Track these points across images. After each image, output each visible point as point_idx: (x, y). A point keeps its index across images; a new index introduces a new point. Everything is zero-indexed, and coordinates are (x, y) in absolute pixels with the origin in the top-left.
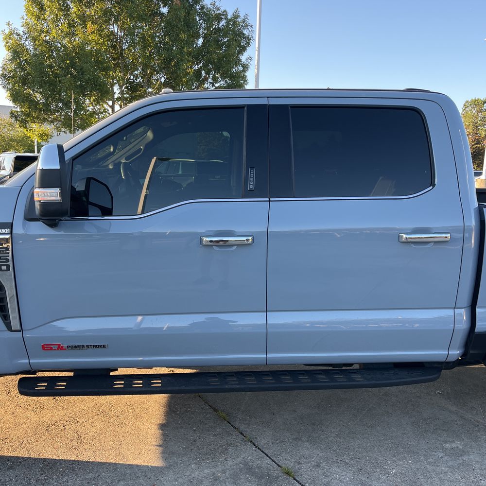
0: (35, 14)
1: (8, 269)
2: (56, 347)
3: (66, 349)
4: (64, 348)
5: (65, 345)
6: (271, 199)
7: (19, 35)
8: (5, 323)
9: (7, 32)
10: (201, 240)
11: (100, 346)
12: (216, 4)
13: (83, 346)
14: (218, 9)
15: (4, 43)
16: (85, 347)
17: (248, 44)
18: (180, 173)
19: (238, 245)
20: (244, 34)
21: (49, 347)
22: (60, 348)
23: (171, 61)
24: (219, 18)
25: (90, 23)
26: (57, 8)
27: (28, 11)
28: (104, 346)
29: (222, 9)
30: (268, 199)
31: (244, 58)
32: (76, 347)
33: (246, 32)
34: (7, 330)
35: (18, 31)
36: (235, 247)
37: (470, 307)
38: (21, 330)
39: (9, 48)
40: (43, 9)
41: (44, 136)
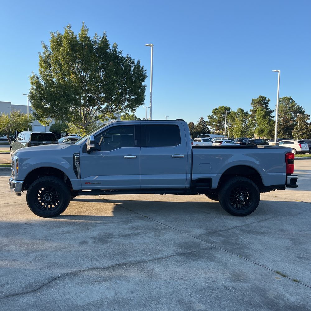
0: (45, 67)
1: (78, 164)
7: (37, 77)
8: (77, 177)
9: (32, 76)
10: (124, 157)
13: (95, 183)
15: (30, 81)
18: (112, 141)
21: (87, 183)
22: (90, 183)
25: (72, 74)
27: (41, 65)
28: (100, 183)
30: (140, 147)
32: (93, 183)
33: (144, 73)
34: (77, 179)
35: (37, 76)
37: (191, 174)
38: (80, 179)
39: (33, 83)
40: (49, 65)
41: (47, 123)
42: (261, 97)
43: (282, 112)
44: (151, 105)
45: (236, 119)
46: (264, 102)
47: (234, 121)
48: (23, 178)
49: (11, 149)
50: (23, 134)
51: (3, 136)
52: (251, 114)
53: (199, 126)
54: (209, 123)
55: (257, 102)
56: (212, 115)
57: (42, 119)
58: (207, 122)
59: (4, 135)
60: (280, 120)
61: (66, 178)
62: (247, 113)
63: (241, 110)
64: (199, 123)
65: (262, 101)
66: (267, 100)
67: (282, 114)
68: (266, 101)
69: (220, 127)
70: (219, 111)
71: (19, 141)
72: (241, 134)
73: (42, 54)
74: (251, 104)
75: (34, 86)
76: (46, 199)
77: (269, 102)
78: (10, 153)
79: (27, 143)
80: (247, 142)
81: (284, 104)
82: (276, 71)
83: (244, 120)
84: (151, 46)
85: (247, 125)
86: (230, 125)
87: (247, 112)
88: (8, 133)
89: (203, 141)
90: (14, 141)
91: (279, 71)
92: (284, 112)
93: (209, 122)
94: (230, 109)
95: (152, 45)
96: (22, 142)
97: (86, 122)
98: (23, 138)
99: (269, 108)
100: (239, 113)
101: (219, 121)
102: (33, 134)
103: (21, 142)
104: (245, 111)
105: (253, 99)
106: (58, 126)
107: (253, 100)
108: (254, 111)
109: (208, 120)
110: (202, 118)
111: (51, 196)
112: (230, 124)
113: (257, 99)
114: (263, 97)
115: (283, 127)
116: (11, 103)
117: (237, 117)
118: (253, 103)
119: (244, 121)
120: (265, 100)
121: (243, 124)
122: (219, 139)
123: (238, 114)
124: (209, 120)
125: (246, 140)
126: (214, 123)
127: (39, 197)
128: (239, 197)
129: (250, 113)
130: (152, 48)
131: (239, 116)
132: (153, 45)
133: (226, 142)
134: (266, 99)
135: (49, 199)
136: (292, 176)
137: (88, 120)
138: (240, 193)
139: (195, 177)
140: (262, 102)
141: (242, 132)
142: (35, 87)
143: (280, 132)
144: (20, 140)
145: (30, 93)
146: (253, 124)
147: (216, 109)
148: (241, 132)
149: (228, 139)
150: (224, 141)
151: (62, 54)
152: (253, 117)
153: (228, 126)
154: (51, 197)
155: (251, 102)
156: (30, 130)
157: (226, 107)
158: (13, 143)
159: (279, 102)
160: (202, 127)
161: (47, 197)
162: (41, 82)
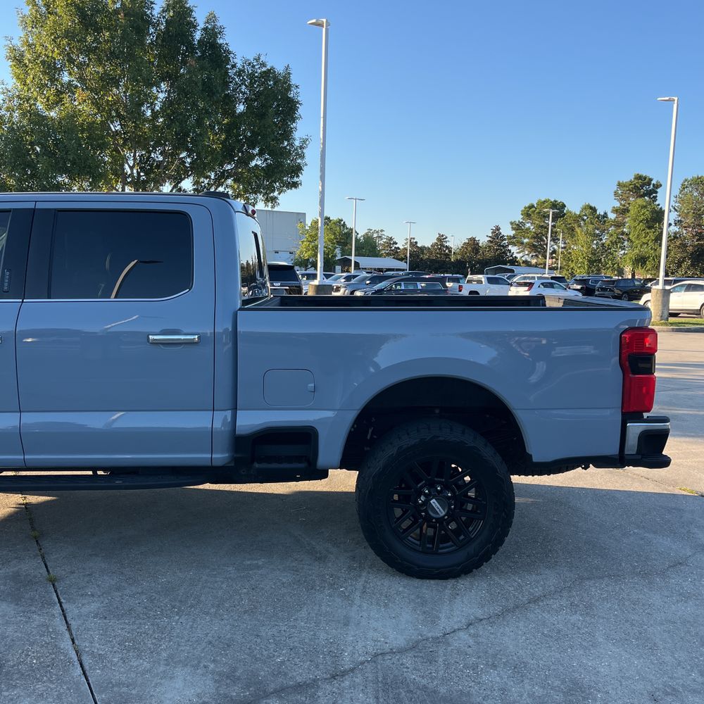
6: (24, 301)
30: (21, 300)
37: (235, 409)
42: (639, 177)
43: (691, 214)
45: (578, 230)
46: (647, 190)
47: (573, 236)
52: (613, 219)
53: (489, 247)
54: (513, 240)
55: (629, 190)
56: (521, 221)
58: (510, 238)
60: (685, 232)
62: (605, 215)
63: (591, 208)
64: (490, 239)
65: (642, 187)
66: (654, 185)
67: (690, 217)
68: (651, 186)
69: (538, 248)
70: (537, 211)
72: (589, 267)
74: (616, 194)
77: (658, 190)
80: (598, 285)
81: (695, 194)
82: (667, 98)
83: (597, 232)
84: (321, 25)
85: (603, 244)
86: (563, 246)
87: (605, 213)
89: (489, 283)
91: (676, 99)
92: (694, 213)
93: (514, 237)
94: (564, 206)
95: (324, 20)
99: (659, 205)
100: (586, 215)
101: (537, 235)
104: (600, 212)
105: (619, 183)
107: (619, 185)
108: (623, 211)
109: (512, 233)
110: (498, 229)
112: (565, 243)
113: (631, 181)
114: (645, 178)
115: (690, 249)
117: (580, 226)
118: (620, 192)
119: (598, 235)
120: (649, 185)
121: (595, 242)
122: (529, 278)
123: (584, 220)
124: (514, 232)
125: (596, 282)
126: (526, 241)
128: (427, 503)
129: (612, 216)
130: (324, 30)
131: (585, 224)
132: (327, 22)
133: (542, 284)
134: (652, 182)
136: (650, 420)
138: (431, 485)
139: (251, 420)
140: (644, 188)
141: (591, 262)
143: (683, 261)
146: (618, 242)
147: (532, 206)
148: (589, 261)
149: (552, 278)
150: (537, 282)
152: (619, 225)
153: (559, 247)
155: (615, 188)
157: (556, 201)
159: (684, 189)
160: (497, 250)
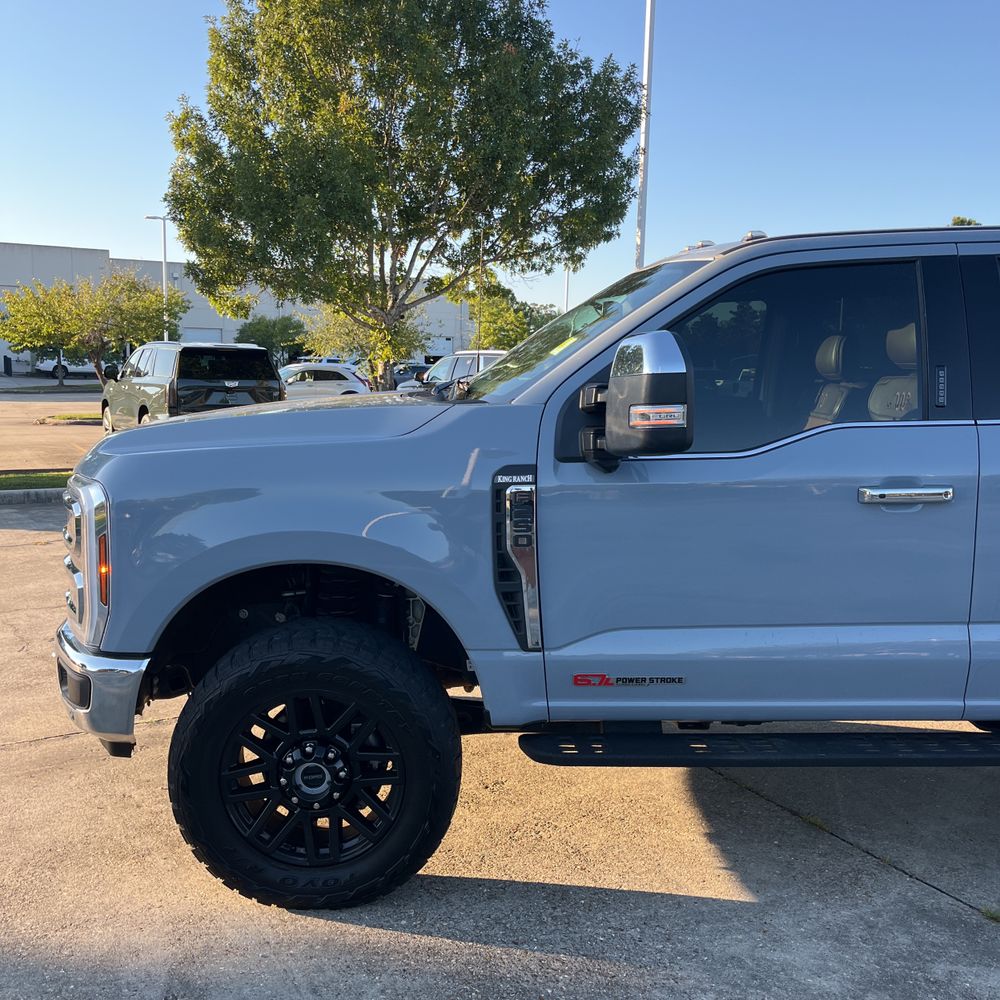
0: (231, 78)
1: (529, 543)
2: (596, 680)
3: (612, 684)
4: (610, 682)
5: (613, 677)
6: (979, 422)
7: (201, 119)
8: (516, 636)
9: (179, 113)
10: (860, 494)
11: (673, 680)
12: (569, 47)
13: (644, 680)
14: (573, 55)
15: (172, 135)
16: (648, 681)
17: (636, 121)
19: (925, 503)
20: (628, 104)
21: (585, 680)
22: (604, 681)
23: (495, 160)
24: (575, 73)
25: (345, 94)
26: (281, 67)
27: (216, 69)
28: (680, 680)
29: (581, 57)
30: (973, 422)
31: (626, 150)
32: (631, 680)
33: (632, 99)
34: (518, 647)
35: (199, 113)
36: (920, 506)
38: (542, 649)
39: (184, 144)
40: (247, 68)
41: (241, 308)
44: (642, 238)
48: (147, 642)
49: (107, 409)
50: (147, 354)
51: (84, 364)
57: (222, 289)
59: (86, 360)
61: (416, 622)
71: (136, 380)
73: (221, 26)
75: (188, 157)
76: (299, 781)
78: (101, 424)
79: (161, 386)
88: (99, 352)
90: (116, 381)
96: (146, 385)
97: (395, 300)
98: (148, 368)
102: (186, 353)
103: (140, 384)
106: (263, 328)
111: (340, 764)
116: (108, 251)
127: (253, 767)
135: (324, 787)
137: (400, 297)
142: (193, 161)
144: (138, 374)
145: (174, 183)
151: (303, 9)
154: (335, 774)
156: (174, 337)
158: (111, 387)
161: (306, 772)
162: (216, 141)
